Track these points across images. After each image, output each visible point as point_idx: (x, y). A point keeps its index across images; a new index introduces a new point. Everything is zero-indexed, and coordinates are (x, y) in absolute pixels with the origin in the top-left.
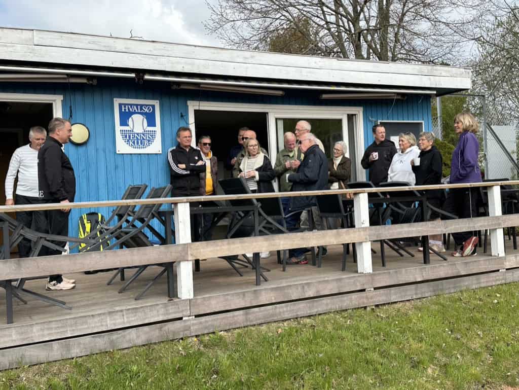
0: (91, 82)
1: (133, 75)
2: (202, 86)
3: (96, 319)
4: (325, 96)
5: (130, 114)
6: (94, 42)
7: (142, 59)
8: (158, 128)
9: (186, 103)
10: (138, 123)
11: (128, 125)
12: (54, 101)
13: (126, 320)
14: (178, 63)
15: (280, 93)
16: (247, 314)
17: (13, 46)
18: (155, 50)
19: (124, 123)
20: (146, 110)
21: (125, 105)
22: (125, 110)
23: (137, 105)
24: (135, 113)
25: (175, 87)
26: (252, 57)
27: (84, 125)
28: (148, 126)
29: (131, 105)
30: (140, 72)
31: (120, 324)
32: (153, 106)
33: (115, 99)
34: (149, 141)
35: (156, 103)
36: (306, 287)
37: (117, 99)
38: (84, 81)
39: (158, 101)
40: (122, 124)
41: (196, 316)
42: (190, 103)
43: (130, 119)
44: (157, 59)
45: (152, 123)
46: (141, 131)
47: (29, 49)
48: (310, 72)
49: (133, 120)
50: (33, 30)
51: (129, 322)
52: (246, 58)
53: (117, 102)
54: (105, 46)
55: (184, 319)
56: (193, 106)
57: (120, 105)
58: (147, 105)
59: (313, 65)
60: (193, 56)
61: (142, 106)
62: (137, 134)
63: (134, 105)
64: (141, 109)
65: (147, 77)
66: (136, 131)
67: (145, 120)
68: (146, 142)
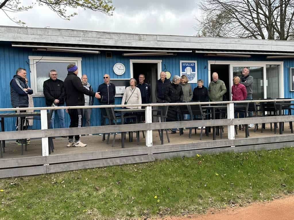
0: (174, 55)
1: (191, 51)
2: (217, 54)
3: (204, 144)
4: (268, 57)
5: (186, 67)
6: (178, 39)
7: (196, 44)
8: (196, 72)
9: (207, 61)
10: (188, 71)
11: (185, 72)
12: (159, 62)
13: (213, 145)
14: (209, 45)
15: (249, 56)
16: (254, 147)
17: (150, 42)
18: (200, 40)
19: (183, 71)
20: (192, 65)
21: (184, 63)
22: (184, 65)
23: (188, 63)
24: (188, 66)
25: (206, 55)
26: (239, 41)
27: (169, 72)
28: (193, 71)
30: (194, 50)
31: (211, 146)
32: (195, 63)
33: (180, 61)
34: (192, 78)
35: (196, 62)
36: (276, 138)
37: (181, 61)
38: (172, 54)
39: (196, 61)
41: (236, 146)
42: (209, 61)
43: (186, 69)
44: (200, 44)
45: (194, 70)
46: (190, 74)
47: (155, 43)
48: (263, 47)
49: (187, 69)
50: (157, 35)
51: (214, 146)
52: (235, 42)
53: (181, 62)
54: (182, 40)
55: (232, 147)
56: (210, 63)
57: (182, 63)
58: (192, 63)
59: (265, 44)
60: (215, 42)
61: (190, 63)
62: (188, 75)
63: (187, 63)
64: (190, 65)
65: (197, 52)
66: (188, 74)
67: (191, 69)
68: (191, 78)
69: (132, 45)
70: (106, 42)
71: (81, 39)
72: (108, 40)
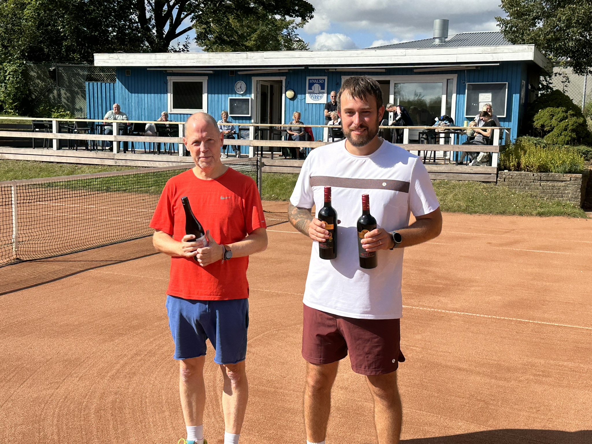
1: (303, 68)
5: (313, 84)
6: (286, 55)
7: (306, 60)
8: (326, 91)
9: (341, 77)
10: (317, 88)
11: (312, 89)
12: (283, 79)
14: (323, 60)
15: (383, 70)
17: (257, 60)
18: (312, 55)
20: (321, 82)
21: (311, 79)
22: (311, 82)
23: (316, 80)
24: (316, 83)
25: (326, 71)
26: (362, 53)
27: (293, 90)
28: (321, 89)
29: (314, 79)
30: (306, 66)
32: (324, 80)
34: (321, 97)
35: (326, 78)
38: (287, 71)
40: (309, 89)
43: (313, 86)
44: (312, 59)
45: (323, 88)
47: (263, 60)
48: (397, 59)
52: (358, 54)
53: (308, 78)
54: (291, 56)
57: (309, 80)
58: (321, 79)
59: (400, 54)
61: (319, 80)
62: (316, 94)
64: (319, 81)
65: (310, 68)
66: (315, 92)
67: (320, 86)
68: (319, 98)
69: (239, 63)
70: (216, 62)
71: (195, 61)
72: (217, 60)
